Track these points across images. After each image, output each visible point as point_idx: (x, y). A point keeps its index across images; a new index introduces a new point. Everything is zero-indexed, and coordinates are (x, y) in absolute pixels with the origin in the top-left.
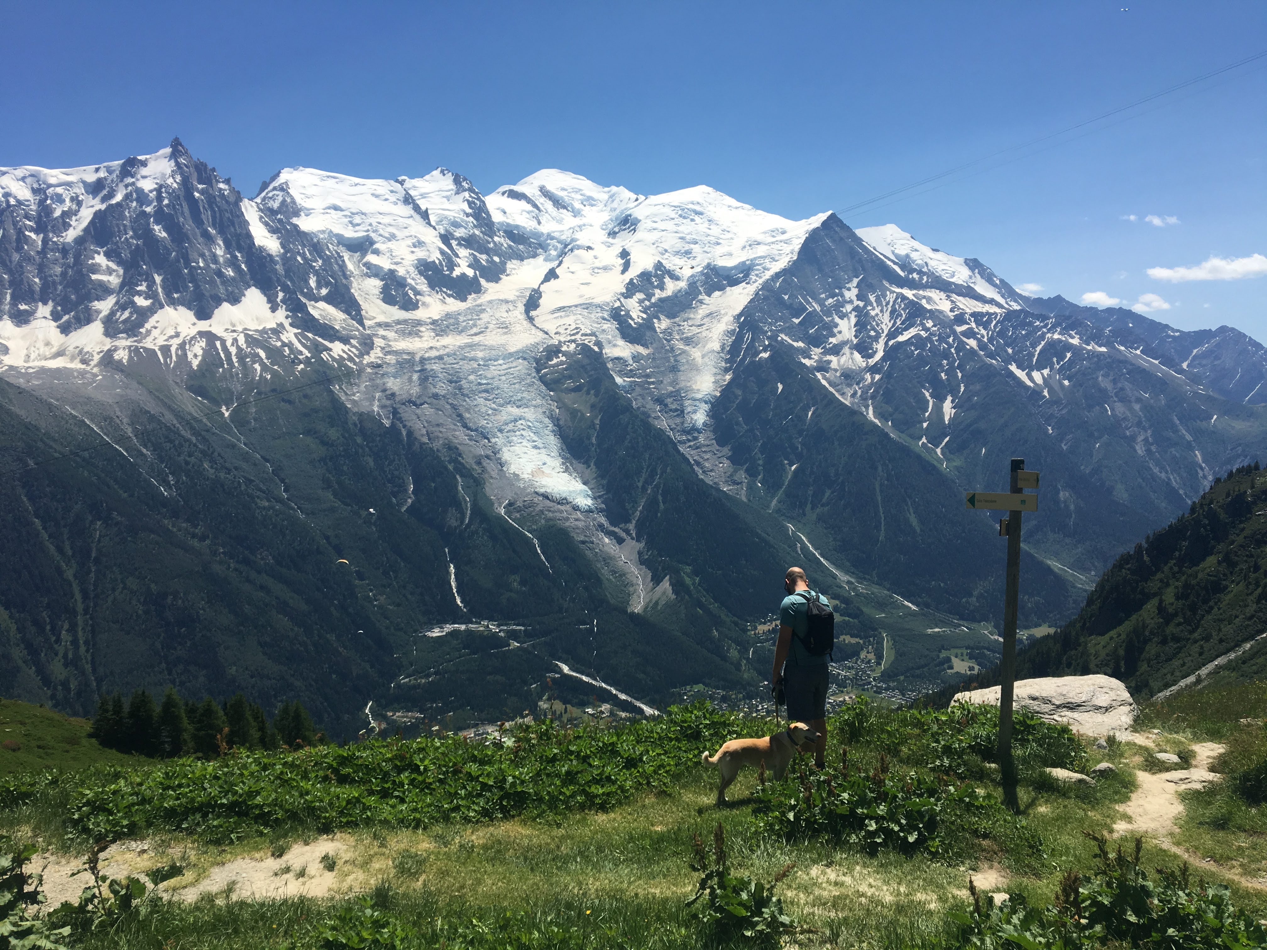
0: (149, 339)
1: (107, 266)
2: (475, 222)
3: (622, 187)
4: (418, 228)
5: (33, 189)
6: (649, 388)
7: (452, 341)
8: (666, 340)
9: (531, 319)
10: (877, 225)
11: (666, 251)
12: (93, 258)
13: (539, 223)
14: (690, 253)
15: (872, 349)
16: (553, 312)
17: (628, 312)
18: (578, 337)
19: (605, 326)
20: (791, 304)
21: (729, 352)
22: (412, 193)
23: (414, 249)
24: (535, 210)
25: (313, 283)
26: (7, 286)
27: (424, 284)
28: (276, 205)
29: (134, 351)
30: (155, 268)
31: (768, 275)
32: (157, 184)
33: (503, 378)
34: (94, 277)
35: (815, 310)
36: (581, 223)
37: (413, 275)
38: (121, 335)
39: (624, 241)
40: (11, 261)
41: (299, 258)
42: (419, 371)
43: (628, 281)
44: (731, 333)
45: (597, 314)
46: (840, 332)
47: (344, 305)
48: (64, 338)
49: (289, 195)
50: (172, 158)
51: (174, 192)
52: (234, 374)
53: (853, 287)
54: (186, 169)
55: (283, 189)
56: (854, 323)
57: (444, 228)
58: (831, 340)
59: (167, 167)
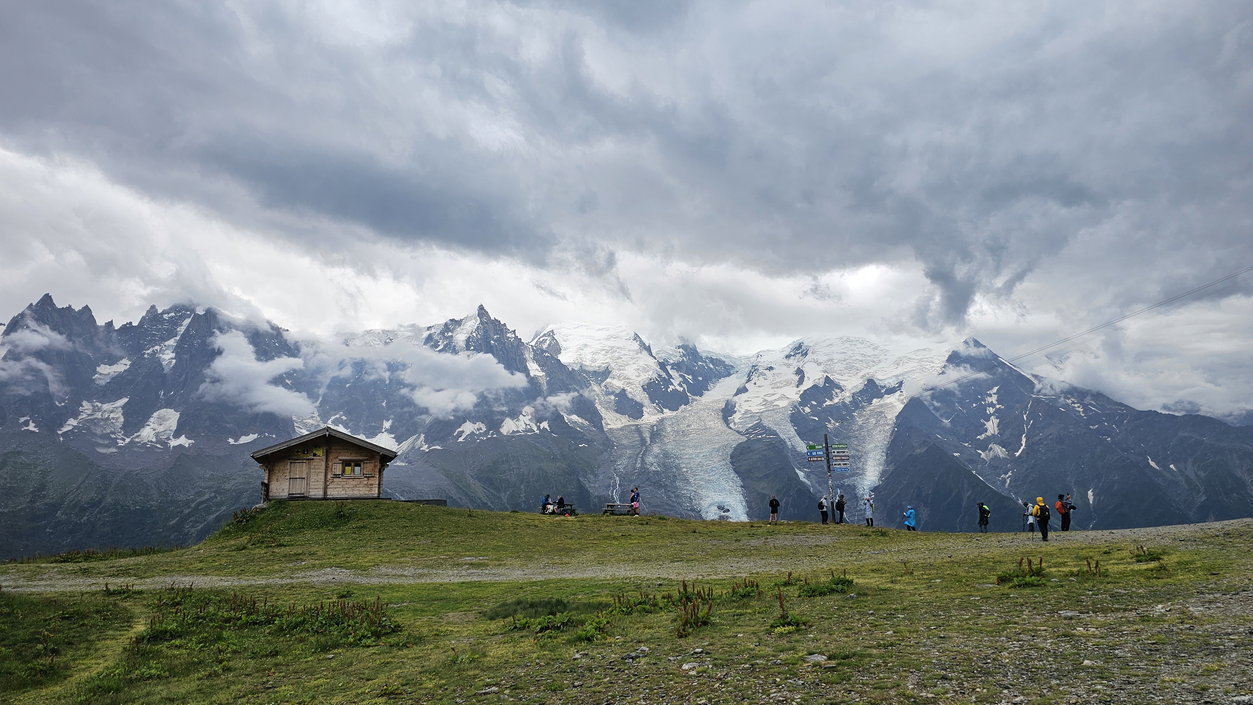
4: (643, 358)
9: (728, 423)
15: (1015, 444)
17: (804, 415)
18: (764, 436)
22: (639, 333)
23: (640, 374)
28: (545, 346)
37: (639, 392)
39: (800, 361)
43: (803, 391)
46: (986, 430)
47: (589, 416)
48: (398, 445)
49: (554, 339)
50: (478, 318)
51: (477, 341)
52: (511, 468)
53: (994, 394)
54: (486, 325)
55: (550, 335)
56: (997, 423)
57: (661, 357)
58: (978, 437)
59: (474, 324)
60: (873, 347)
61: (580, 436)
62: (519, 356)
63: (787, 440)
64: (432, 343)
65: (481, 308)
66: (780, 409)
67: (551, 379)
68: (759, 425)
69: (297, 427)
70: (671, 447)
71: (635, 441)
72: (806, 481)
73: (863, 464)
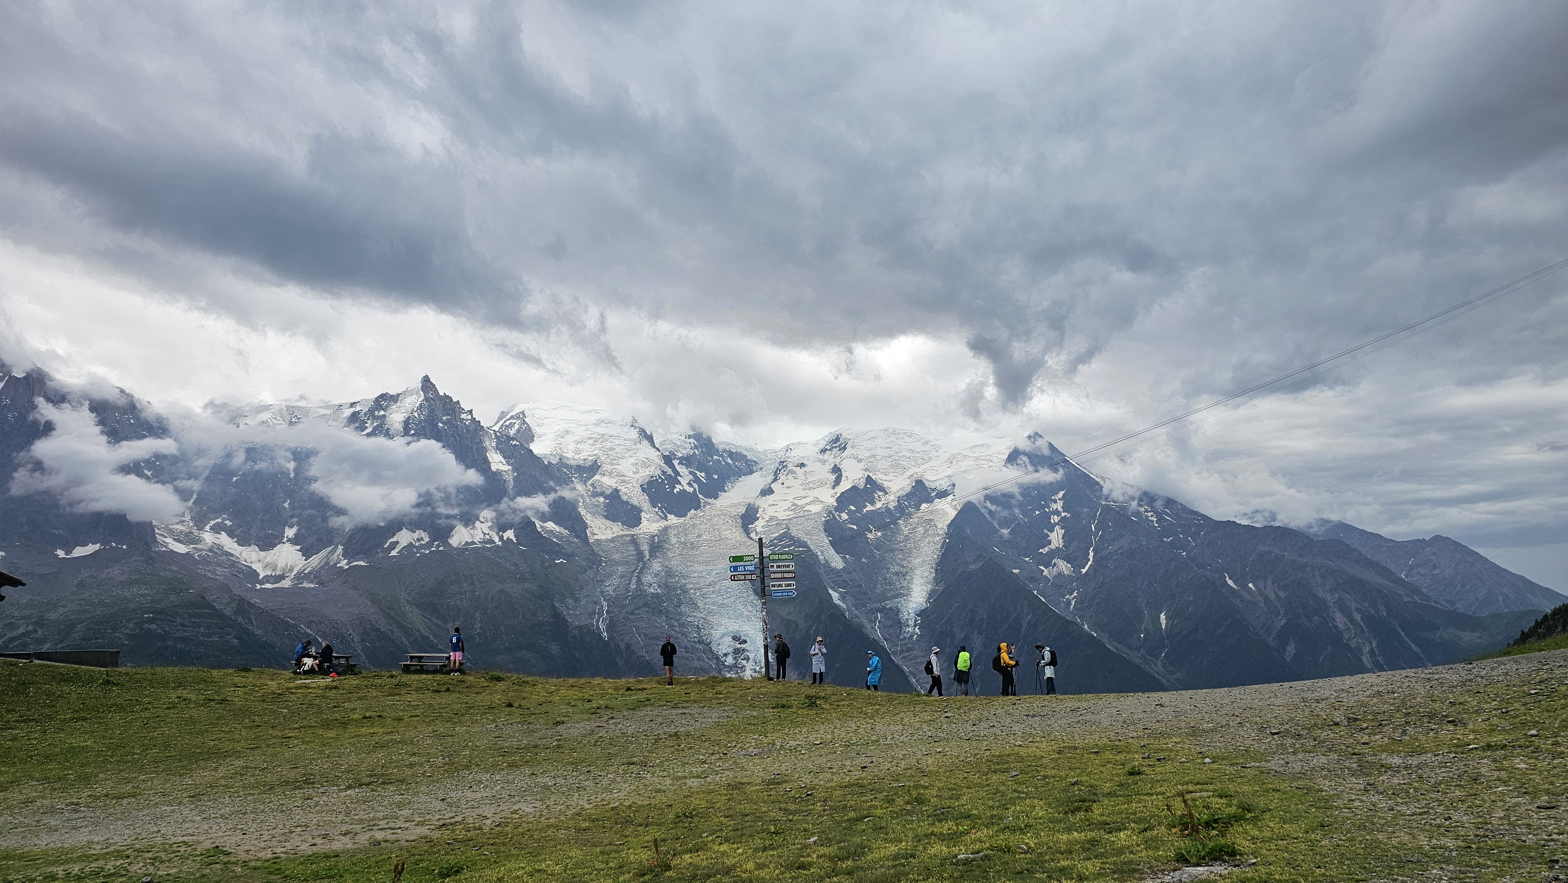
4: (645, 450)
9: (747, 532)
15: (1082, 559)
19: (819, 539)
23: (640, 470)
26: (258, 512)
27: (646, 502)
35: (1023, 521)
37: (637, 496)
39: (836, 458)
43: (839, 496)
46: (1050, 543)
47: (570, 523)
48: (306, 560)
49: (524, 422)
50: (422, 393)
51: (420, 423)
52: (463, 591)
53: (1059, 499)
54: (432, 402)
55: (519, 417)
56: (1062, 534)
57: (667, 448)
58: (1041, 550)
59: (415, 401)
60: (923, 441)
61: (557, 549)
62: (477, 443)
63: (819, 554)
64: (357, 425)
65: (426, 379)
66: (811, 515)
67: (519, 475)
68: (786, 535)
69: (159, 534)
70: (676, 562)
71: (629, 556)
72: (841, 604)
73: (909, 582)
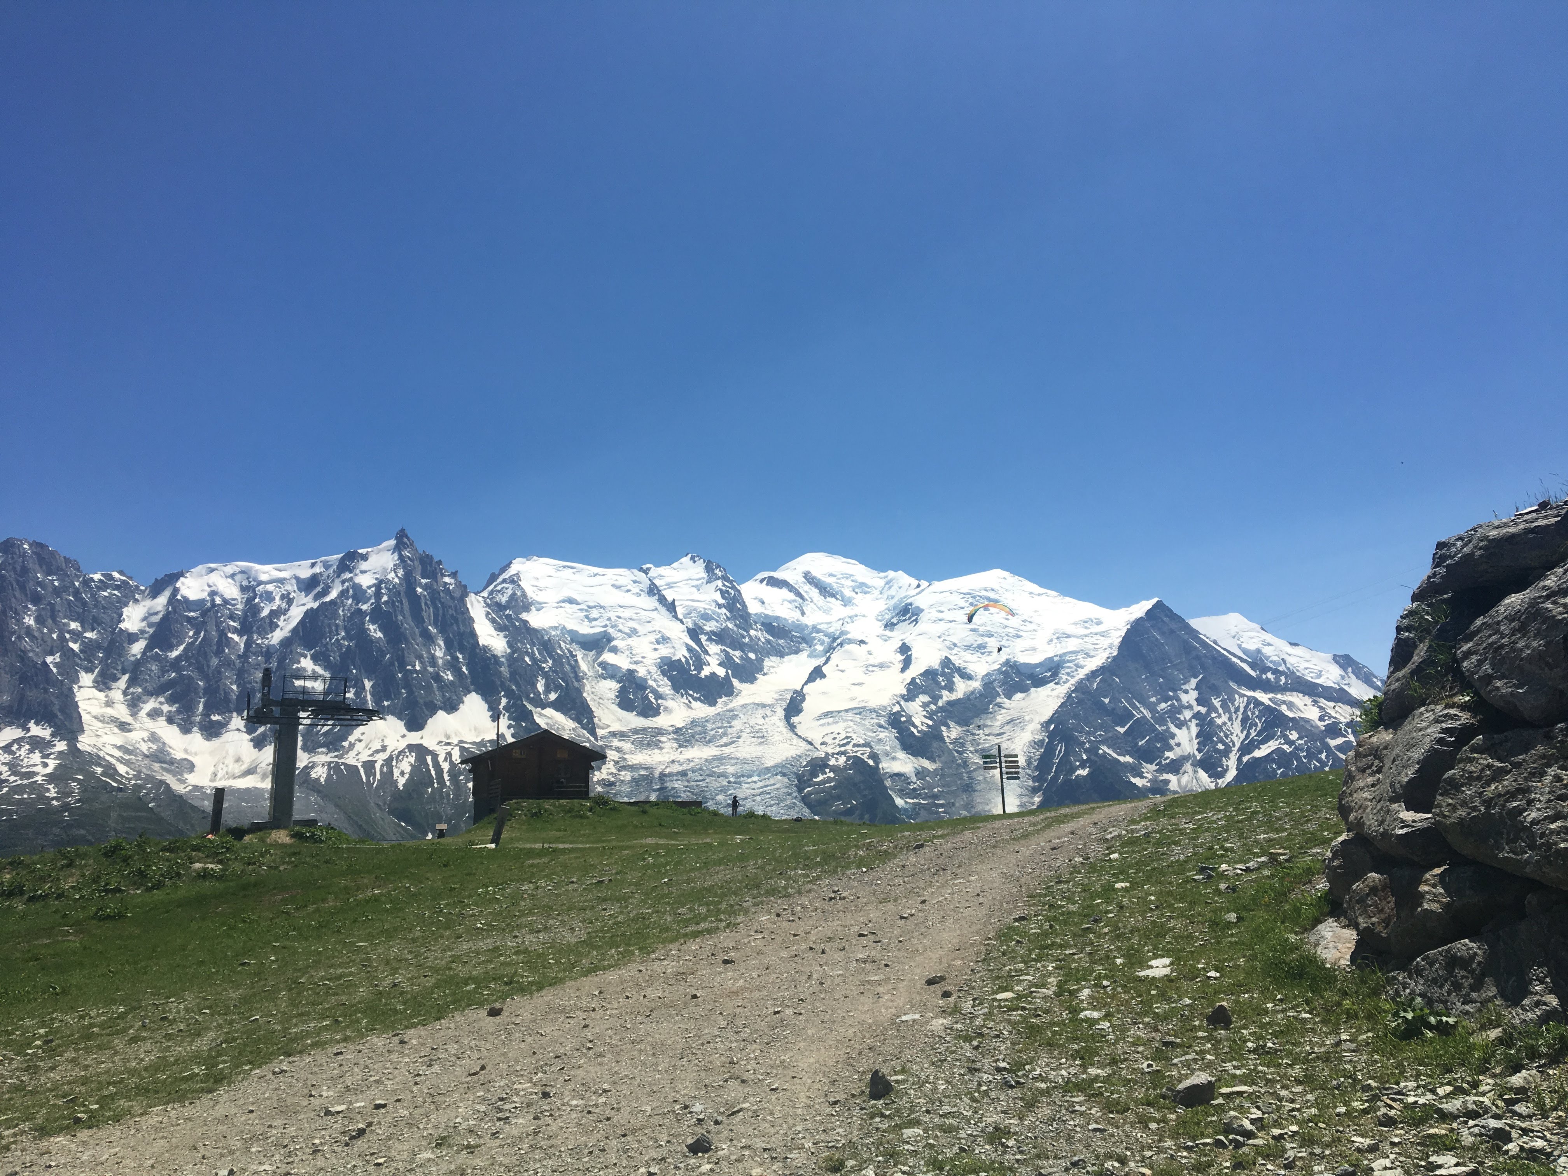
0: (352, 754)
1: (313, 670)
2: (728, 614)
3: (900, 572)
4: (663, 622)
5: (241, 586)
6: (938, 813)
7: (698, 754)
8: (957, 752)
9: (792, 727)
10: (1217, 615)
11: (955, 645)
12: (299, 662)
13: (803, 614)
14: (985, 647)
15: (1222, 766)
16: (819, 718)
17: (909, 718)
18: (849, 748)
19: (882, 735)
20: (1114, 709)
21: (1036, 768)
22: (657, 582)
23: (657, 646)
24: (798, 599)
25: (540, 687)
26: (201, 694)
27: (667, 686)
28: (504, 599)
29: (334, 768)
30: (366, 672)
31: (1082, 674)
32: (377, 579)
33: (758, 798)
34: (298, 683)
35: (1144, 717)
36: (852, 613)
37: (655, 676)
38: (320, 750)
39: (904, 633)
40: (208, 666)
41: (527, 659)
42: (658, 790)
43: (909, 681)
44: (1039, 743)
45: (871, 721)
46: (1179, 744)
49: (519, 587)
50: (397, 551)
51: (395, 587)
53: (1192, 689)
54: (409, 562)
55: (512, 581)
56: (1195, 732)
57: (693, 620)
58: (1167, 754)
59: (389, 560)
65: (402, 534)
66: (873, 705)
67: (513, 652)
